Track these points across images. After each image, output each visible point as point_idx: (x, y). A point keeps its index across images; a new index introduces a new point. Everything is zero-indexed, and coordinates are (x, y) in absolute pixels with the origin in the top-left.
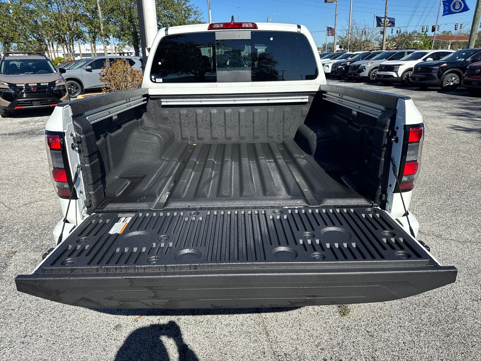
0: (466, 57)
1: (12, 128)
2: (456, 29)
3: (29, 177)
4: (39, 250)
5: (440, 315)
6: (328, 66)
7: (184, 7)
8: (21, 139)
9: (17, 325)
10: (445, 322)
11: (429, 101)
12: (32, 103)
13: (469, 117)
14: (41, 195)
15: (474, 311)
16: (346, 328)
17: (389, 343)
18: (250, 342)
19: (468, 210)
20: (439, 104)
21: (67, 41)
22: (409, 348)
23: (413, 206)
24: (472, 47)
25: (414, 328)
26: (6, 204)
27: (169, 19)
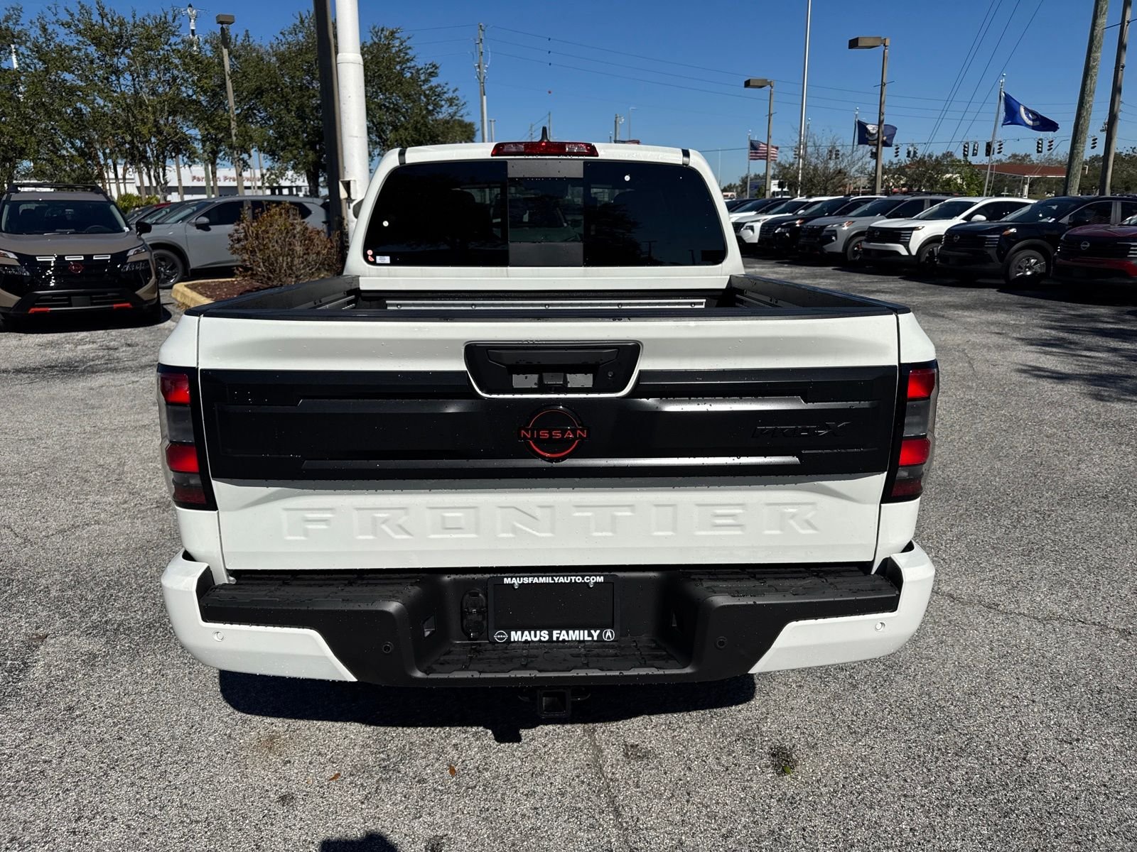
0: (1059, 215)
1: (21, 356)
2: (1038, 152)
3: (67, 470)
4: (99, 632)
5: (991, 772)
6: (752, 228)
7: (424, 87)
8: (45, 383)
9: (59, 794)
10: (1001, 788)
11: (977, 309)
12: (69, 300)
13: (1067, 348)
14: (96, 511)
15: (1063, 764)
16: (789, 799)
17: (879, 831)
18: (580, 829)
19: (1057, 551)
20: (1001, 317)
21: (152, 159)
22: (923, 841)
23: (938, 542)
24: (1074, 192)
25: (934, 800)
26: (17, 531)
27: (390, 113)
